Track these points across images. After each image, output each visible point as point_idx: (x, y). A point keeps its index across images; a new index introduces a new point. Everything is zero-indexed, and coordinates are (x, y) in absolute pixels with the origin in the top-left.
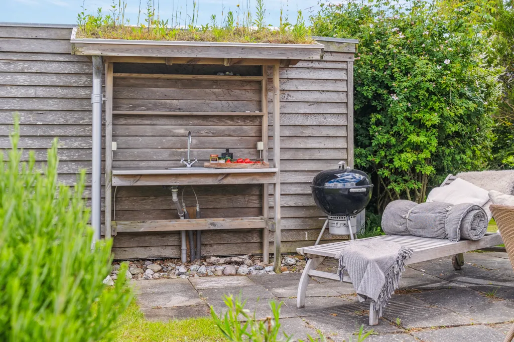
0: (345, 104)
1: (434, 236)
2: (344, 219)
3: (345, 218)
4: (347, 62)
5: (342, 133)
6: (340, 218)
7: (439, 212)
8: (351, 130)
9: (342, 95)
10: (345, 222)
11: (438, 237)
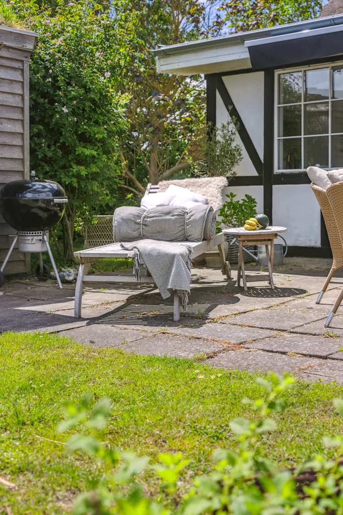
0: (20, 110)
1: (173, 238)
2: (39, 234)
3: (41, 233)
4: (23, 61)
5: (18, 142)
6: (35, 233)
7: (178, 215)
8: (27, 139)
9: (18, 98)
10: (41, 238)
11: (176, 239)
